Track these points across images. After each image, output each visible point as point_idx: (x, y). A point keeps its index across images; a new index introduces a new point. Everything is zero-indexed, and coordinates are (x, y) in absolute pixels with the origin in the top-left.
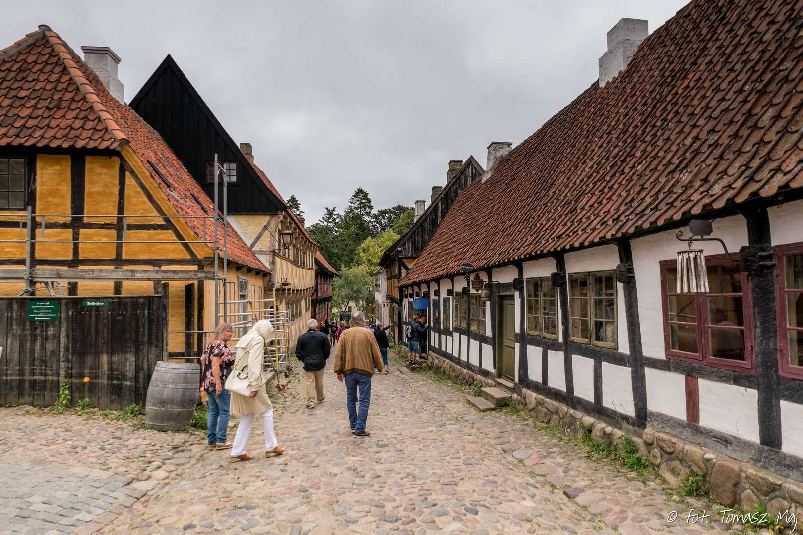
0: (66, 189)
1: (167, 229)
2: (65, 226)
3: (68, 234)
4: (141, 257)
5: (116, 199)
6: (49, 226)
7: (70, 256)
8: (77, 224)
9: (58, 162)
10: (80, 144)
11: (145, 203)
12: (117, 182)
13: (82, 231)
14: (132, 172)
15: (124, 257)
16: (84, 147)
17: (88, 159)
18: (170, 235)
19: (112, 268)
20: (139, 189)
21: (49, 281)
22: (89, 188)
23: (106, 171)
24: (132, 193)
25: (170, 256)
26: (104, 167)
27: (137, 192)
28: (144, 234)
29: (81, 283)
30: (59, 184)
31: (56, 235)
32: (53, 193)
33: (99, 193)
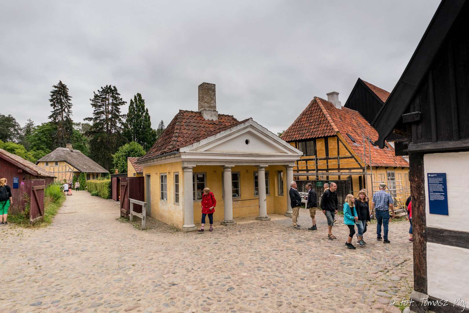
0: (324, 148)
1: (352, 158)
2: (324, 159)
3: (325, 161)
4: (345, 168)
5: (337, 150)
6: (320, 159)
7: (326, 168)
8: (327, 159)
9: (321, 141)
10: (326, 135)
11: (345, 150)
12: (337, 145)
13: (329, 160)
14: (341, 141)
15: (340, 168)
16: (327, 136)
17: (329, 138)
18: (353, 160)
19: (337, 171)
20: (343, 146)
21: (321, 176)
22: (330, 147)
23: (333, 141)
24: (341, 148)
25: (354, 167)
26: (333, 140)
27: (343, 147)
28: (345, 160)
29: (330, 176)
30: (322, 147)
31: (322, 162)
32: (321, 150)
33: (332, 148)
